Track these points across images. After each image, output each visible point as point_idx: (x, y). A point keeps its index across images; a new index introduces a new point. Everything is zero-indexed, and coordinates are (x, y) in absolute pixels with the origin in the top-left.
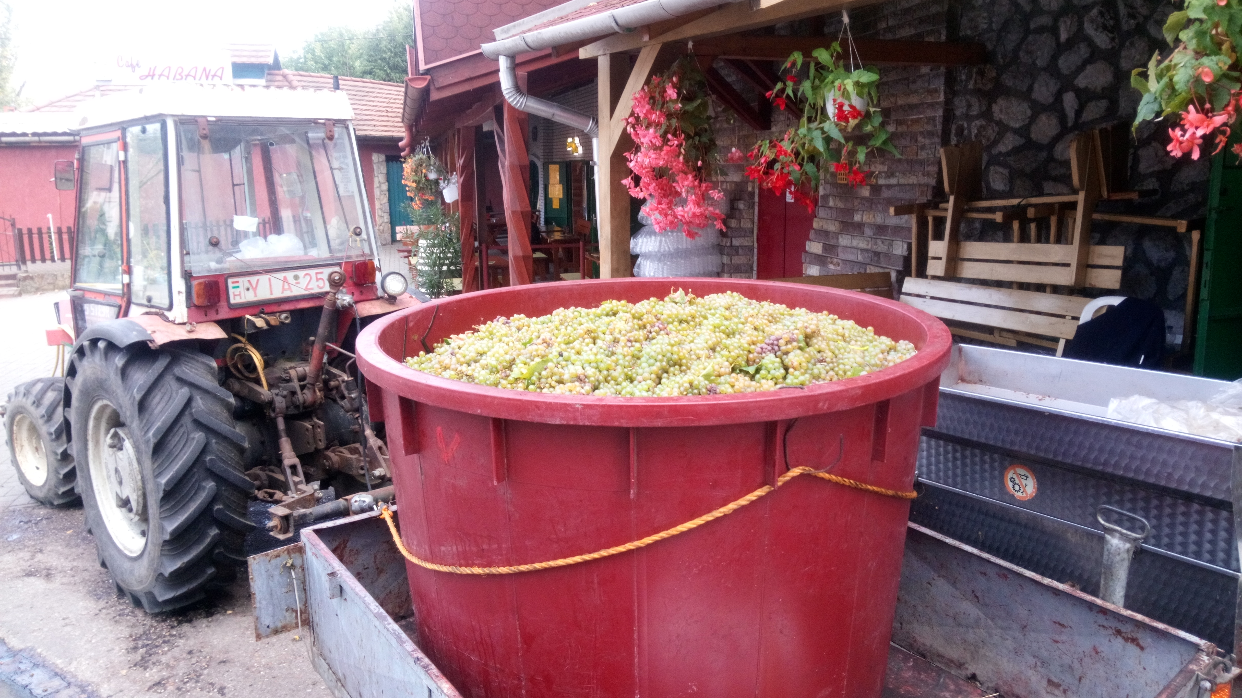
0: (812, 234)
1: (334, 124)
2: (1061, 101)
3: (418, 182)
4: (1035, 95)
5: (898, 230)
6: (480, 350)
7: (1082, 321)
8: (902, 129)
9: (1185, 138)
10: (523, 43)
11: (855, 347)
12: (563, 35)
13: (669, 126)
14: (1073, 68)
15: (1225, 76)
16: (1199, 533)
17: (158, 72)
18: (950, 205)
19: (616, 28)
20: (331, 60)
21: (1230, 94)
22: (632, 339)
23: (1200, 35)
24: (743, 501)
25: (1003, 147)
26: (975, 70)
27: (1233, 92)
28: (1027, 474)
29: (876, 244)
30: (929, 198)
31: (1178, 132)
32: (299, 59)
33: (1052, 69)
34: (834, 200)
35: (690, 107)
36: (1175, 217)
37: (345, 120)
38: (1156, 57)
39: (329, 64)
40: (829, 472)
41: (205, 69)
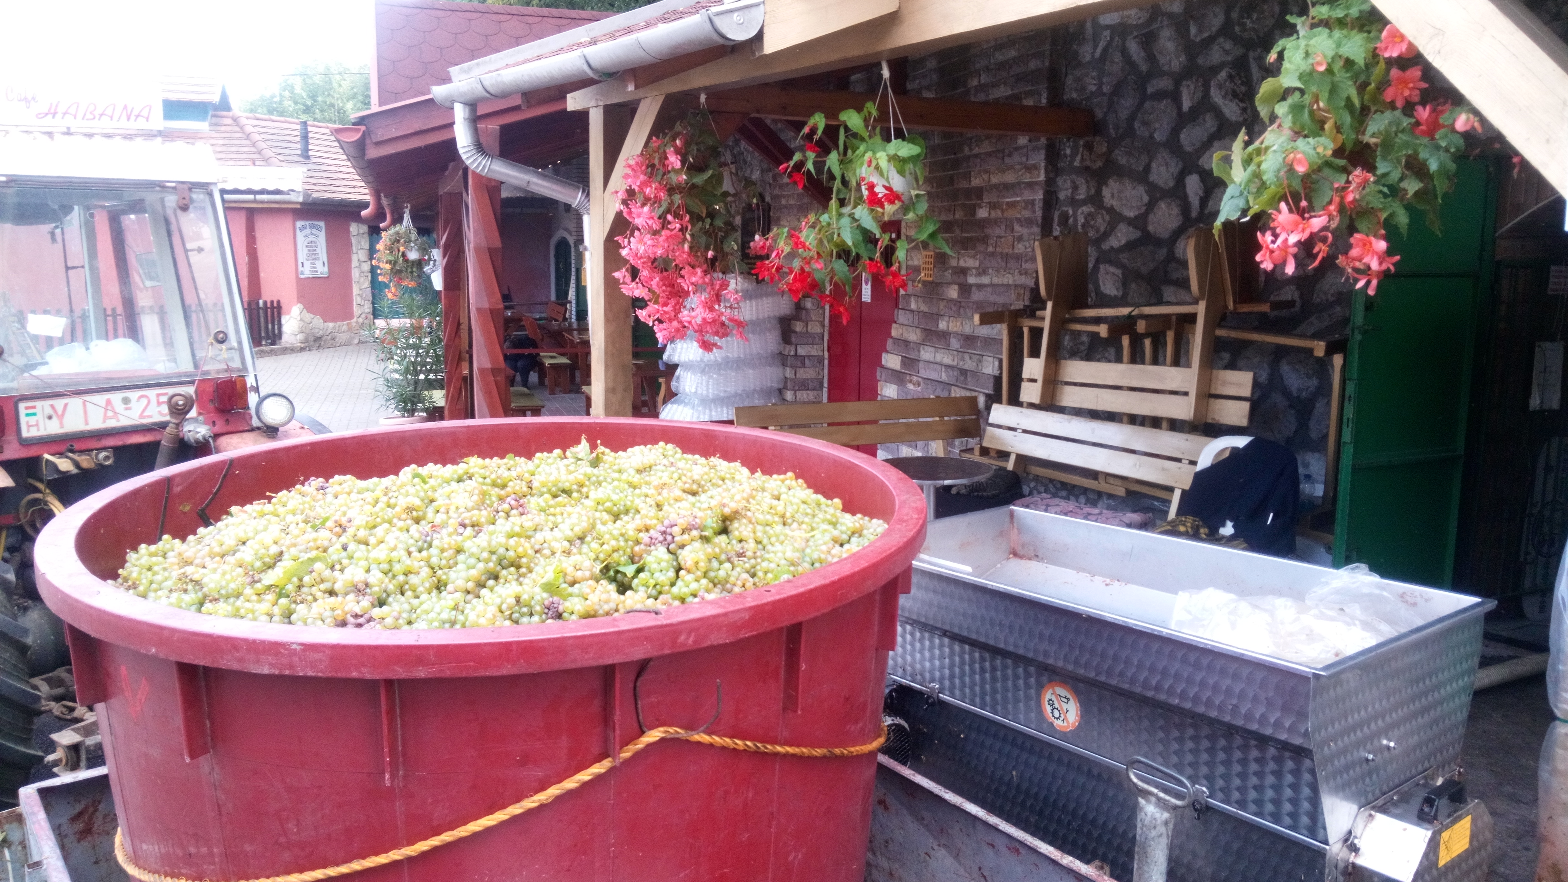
0: (889, 344)
1: (190, 189)
2: (1184, 186)
3: (394, 263)
4: (1153, 177)
5: (990, 343)
6: (243, 537)
7: (1200, 467)
8: (997, 214)
9: (1275, 246)
10: (480, 87)
11: (797, 534)
12: (526, 78)
13: (672, 203)
14: (1198, 145)
15: (1327, 164)
16: (1277, 788)
17: (61, 110)
18: (1048, 312)
19: (591, 74)
20: (315, 101)
21: (1332, 189)
22: (467, 522)
23: (1297, 109)
24: (570, 784)
25: (1117, 240)
26: (1081, 143)
27: (1336, 186)
28: (1069, 696)
29: (963, 359)
30: (1027, 303)
31: (1269, 237)
32: (274, 96)
33: (1173, 145)
34: (917, 302)
35: (700, 179)
36: (1316, 336)
37: (206, 184)
38: (1242, 136)
39: (312, 106)
40: (709, 733)
41: (125, 107)
